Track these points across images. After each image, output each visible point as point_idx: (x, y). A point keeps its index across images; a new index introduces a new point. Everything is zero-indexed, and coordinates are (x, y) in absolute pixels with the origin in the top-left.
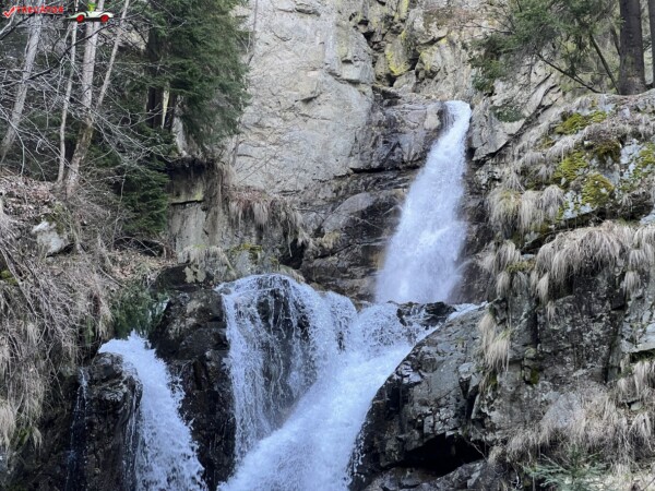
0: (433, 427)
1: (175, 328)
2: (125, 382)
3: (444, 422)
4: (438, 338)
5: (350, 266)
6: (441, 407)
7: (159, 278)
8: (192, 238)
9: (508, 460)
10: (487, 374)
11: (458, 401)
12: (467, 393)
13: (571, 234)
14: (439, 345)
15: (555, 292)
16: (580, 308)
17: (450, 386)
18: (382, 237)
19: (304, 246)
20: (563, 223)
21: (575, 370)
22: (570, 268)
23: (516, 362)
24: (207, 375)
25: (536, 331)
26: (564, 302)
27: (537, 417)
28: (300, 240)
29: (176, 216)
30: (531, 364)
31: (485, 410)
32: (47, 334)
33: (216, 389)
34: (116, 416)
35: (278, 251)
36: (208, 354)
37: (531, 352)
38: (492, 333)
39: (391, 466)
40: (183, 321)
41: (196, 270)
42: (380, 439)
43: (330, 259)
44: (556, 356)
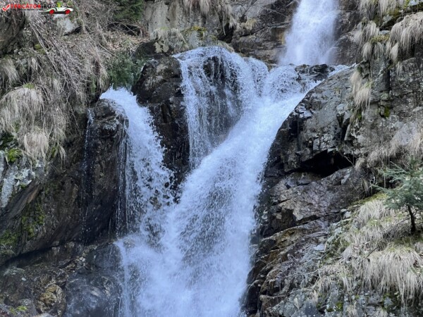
0: (319, 146)
1: (149, 82)
2: (118, 118)
3: (326, 143)
4: (323, 88)
5: (264, 41)
6: (325, 133)
7: (138, 50)
8: (159, 23)
9: (368, 166)
10: (356, 111)
11: (336, 129)
12: (342, 124)
13: (414, 16)
14: (324, 93)
15: (402, 55)
16: (419, 66)
17: (330, 119)
18: (286, 22)
19: (233, 28)
20: (409, 8)
21: (414, 107)
22: (413, 39)
23: (375, 103)
24: (170, 113)
25: (389, 82)
26: (408, 62)
27: (387, 139)
28: (231, 25)
29: (148, 8)
30: (385, 104)
31: (354, 135)
32: (66, 86)
33: (177, 122)
34: (112, 140)
35: (216, 31)
36: (171, 99)
37: (385, 96)
38: (359, 84)
39: (291, 171)
40: (154, 78)
41: (162, 44)
42: (284, 154)
43: (250, 37)
44: (402, 98)
